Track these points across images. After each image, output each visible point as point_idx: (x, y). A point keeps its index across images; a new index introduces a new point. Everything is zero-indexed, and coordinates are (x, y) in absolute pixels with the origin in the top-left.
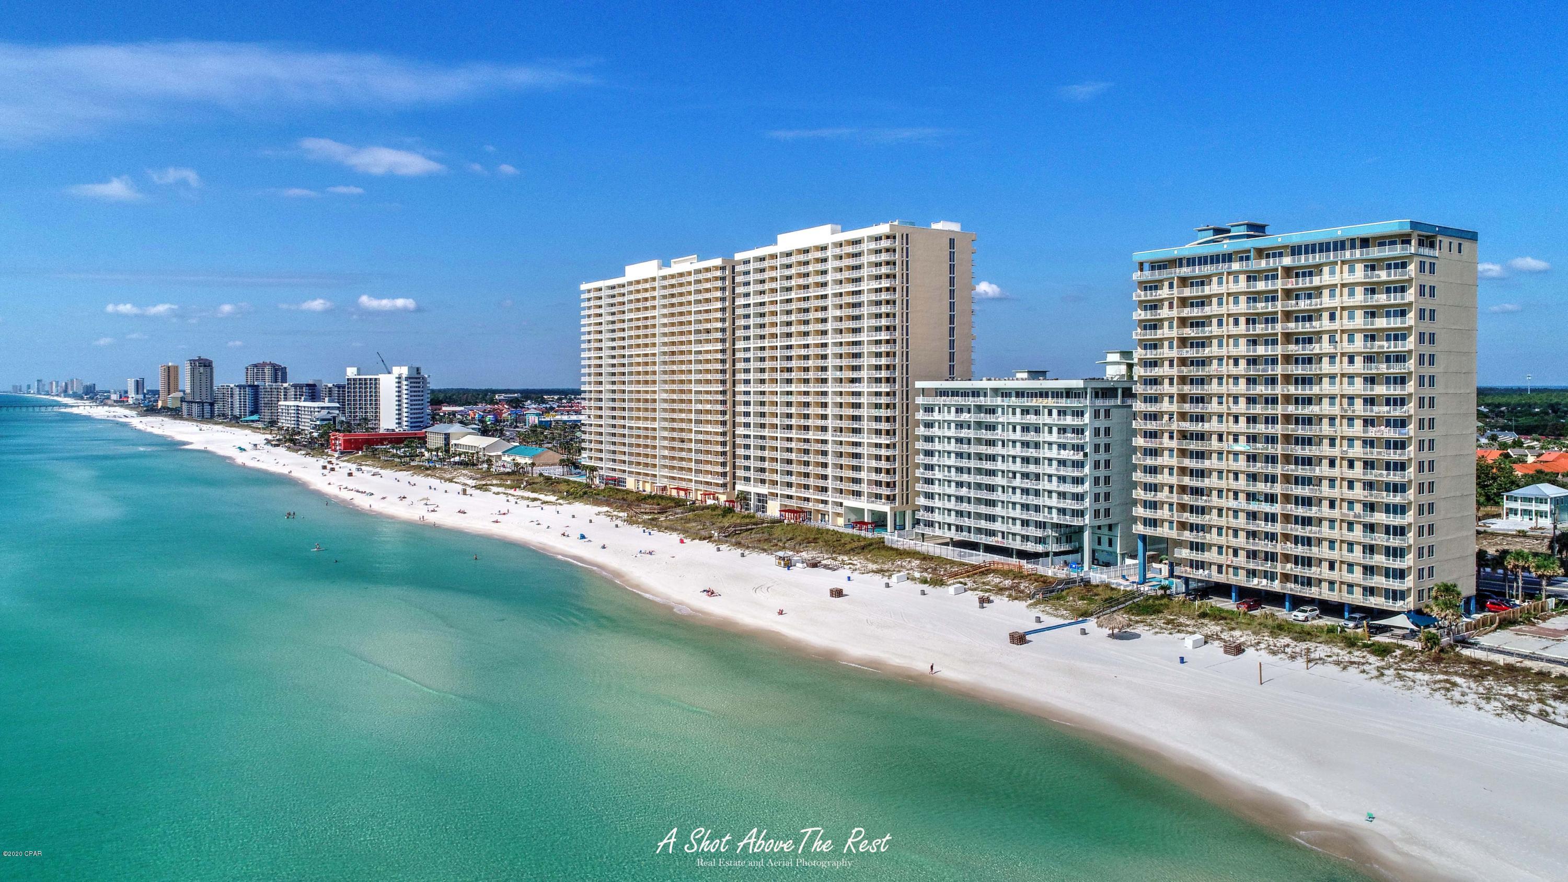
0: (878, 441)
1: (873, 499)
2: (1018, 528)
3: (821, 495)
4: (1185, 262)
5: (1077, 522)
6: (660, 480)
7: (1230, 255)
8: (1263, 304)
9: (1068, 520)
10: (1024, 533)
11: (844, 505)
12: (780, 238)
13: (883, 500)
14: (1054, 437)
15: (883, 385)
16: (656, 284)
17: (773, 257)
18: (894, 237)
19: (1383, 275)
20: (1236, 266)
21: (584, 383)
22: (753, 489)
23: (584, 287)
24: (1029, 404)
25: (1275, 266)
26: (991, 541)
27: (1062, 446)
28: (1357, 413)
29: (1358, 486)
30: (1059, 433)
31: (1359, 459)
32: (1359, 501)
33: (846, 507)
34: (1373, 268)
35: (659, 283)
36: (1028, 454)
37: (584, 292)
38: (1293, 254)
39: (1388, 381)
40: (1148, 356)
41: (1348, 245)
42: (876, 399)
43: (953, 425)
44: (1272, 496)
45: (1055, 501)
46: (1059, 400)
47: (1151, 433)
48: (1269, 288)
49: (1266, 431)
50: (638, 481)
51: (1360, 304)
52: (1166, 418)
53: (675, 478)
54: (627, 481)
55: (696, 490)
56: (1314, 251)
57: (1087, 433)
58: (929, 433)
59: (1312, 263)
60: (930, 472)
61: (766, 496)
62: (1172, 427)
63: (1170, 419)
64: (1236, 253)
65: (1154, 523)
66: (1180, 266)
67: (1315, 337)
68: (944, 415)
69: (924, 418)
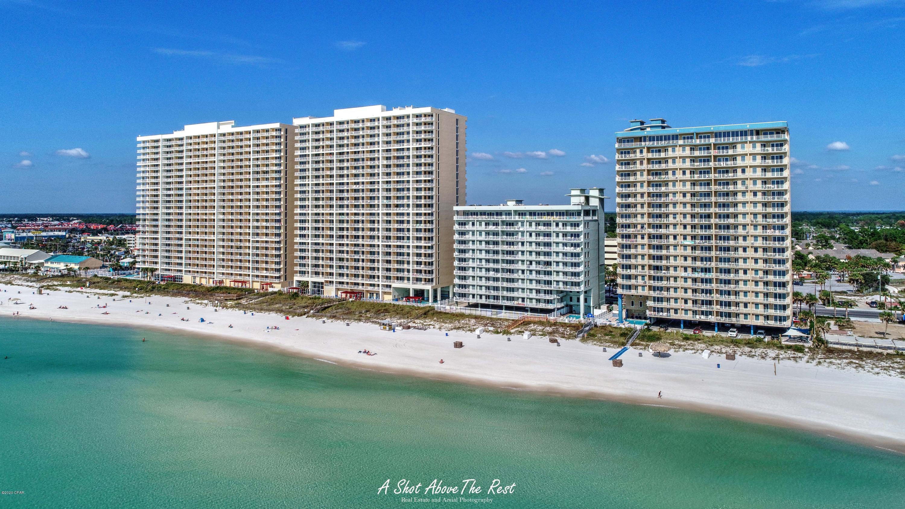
0: (419, 244)
1: (415, 282)
2: (534, 295)
3: (370, 281)
4: (648, 139)
5: (575, 289)
6: (217, 276)
7: (677, 136)
8: (698, 164)
9: (569, 288)
10: (537, 297)
11: (392, 286)
12: (336, 111)
13: (423, 282)
14: (560, 239)
15: (423, 208)
16: (216, 139)
17: (331, 124)
18: (432, 116)
19: (770, 150)
20: (681, 142)
21: (139, 208)
22: (310, 279)
23: (139, 139)
24: (540, 220)
25: (709, 143)
26: (515, 304)
27: (565, 245)
28: (759, 223)
29: (760, 262)
30: (563, 237)
31: (760, 247)
32: (761, 270)
33: (394, 288)
34: (765, 146)
35: (218, 138)
36: (540, 250)
37: (140, 142)
38: (716, 137)
39: (774, 206)
40: (624, 192)
41: (749, 133)
42: (417, 218)
43: (483, 233)
44: (706, 269)
45: (561, 277)
46: (562, 217)
47: (626, 236)
48: (702, 155)
49: (702, 233)
50: (195, 277)
51: (759, 164)
52: (639, 227)
53: (232, 274)
54: (184, 278)
55: (253, 282)
56: (729, 136)
57: (582, 237)
58: (463, 239)
59: (729, 142)
60: (464, 263)
61: (322, 283)
62: (643, 232)
63: (642, 227)
64: (681, 135)
65: (629, 287)
66: (645, 141)
67: (730, 182)
68: (477, 227)
69: (459, 229)
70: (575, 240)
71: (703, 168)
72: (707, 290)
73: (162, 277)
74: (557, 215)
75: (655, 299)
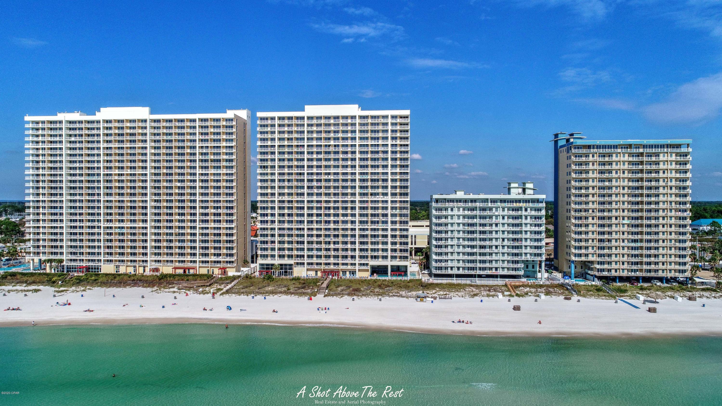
1: (393, 259)
2: (505, 265)
4: (595, 147)
5: (538, 259)
7: (616, 146)
8: (631, 166)
10: (509, 266)
11: (370, 264)
12: (306, 107)
13: (398, 259)
14: (529, 221)
16: (146, 124)
18: (407, 117)
19: (680, 158)
20: (619, 150)
21: (29, 195)
22: (277, 261)
26: (489, 272)
27: (532, 225)
28: (673, 207)
29: (673, 234)
30: (531, 219)
31: (674, 224)
32: (673, 239)
33: (371, 266)
34: (677, 156)
35: (149, 124)
36: (511, 229)
38: (644, 148)
39: (681, 196)
42: (394, 204)
43: (461, 217)
44: (635, 240)
45: (529, 250)
46: (527, 204)
47: (578, 218)
48: (634, 160)
49: (633, 215)
50: (117, 267)
51: (674, 168)
52: (591, 211)
53: (172, 261)
54: (102, 268)
55: (199, 267)
56: (652, 148)
57: (544, 219)
58: (440, 222)
59: (652, 152)
60: (441, 242)
61: (291, 265)
62: (594, 215)
63: (593, 211)
64: (619, 145)
65: (580, 255)
66: (593, 148)
67: (653, 180)
68: (455, 212)
69: (436, 214)
70: (538, 221)
71: (634, 170)
72: (635, 255)
73: (68, 268)
74: (523, 202)
75: (599, 263)
